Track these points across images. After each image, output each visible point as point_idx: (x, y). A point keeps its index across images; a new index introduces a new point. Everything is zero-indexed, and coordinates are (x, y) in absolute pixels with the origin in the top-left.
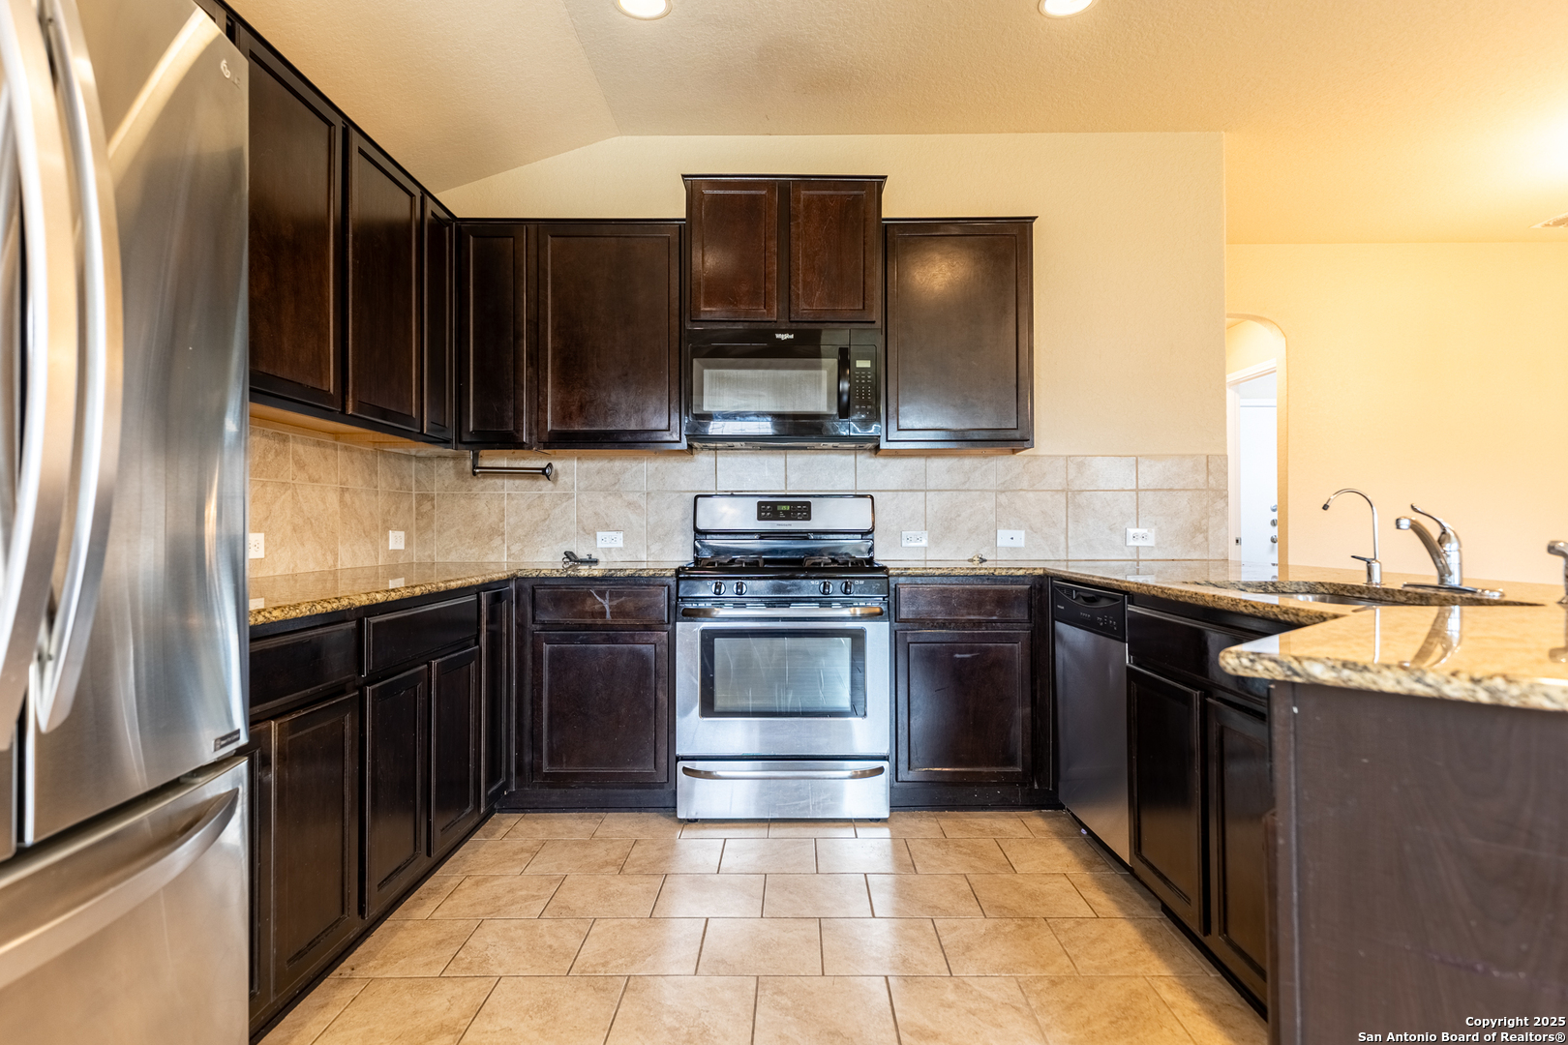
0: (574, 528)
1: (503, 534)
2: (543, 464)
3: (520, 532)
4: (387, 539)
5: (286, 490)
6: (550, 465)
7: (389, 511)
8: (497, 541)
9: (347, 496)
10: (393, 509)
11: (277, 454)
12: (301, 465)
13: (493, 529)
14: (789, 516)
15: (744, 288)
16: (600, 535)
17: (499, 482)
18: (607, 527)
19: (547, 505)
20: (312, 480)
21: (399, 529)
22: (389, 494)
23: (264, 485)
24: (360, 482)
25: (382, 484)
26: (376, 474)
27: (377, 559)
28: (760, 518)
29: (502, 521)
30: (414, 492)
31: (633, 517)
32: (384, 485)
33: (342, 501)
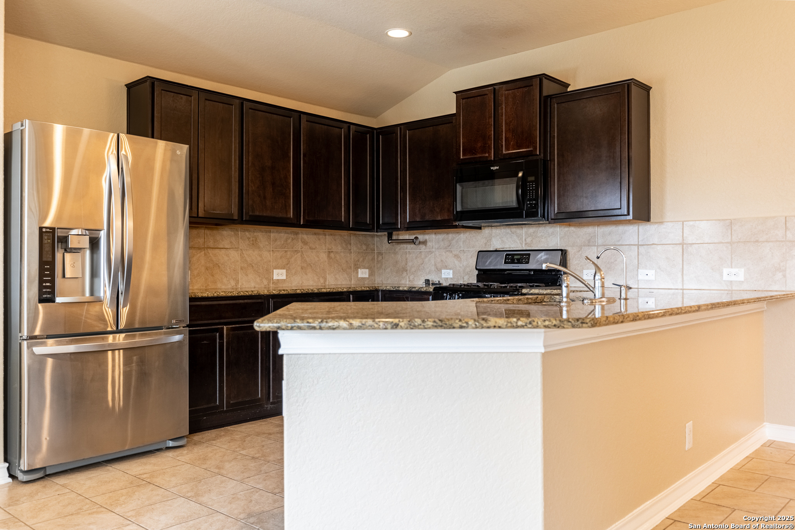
0: (433, 268)
1: (407, 271)
2: (412, 237)
3: (413, 270)
4: (357, 273)
5: (298, 253)
6: (416, 238)
7: (358, 260)
8: (405, 274)
9: (332, 255)
10: (361, 259)
11: (293, 239)
12: (305, 243)
13: (403, 268)
14: (519, 262)
15: (479, 145)
16: (443, 271)
17: (405, 246)
18: (446, 268)
19: (423, 256)
20: (311, 248)
21: (365, 268)
22: (359, 253)
23: (286, 251)
24: (340, 248)
25: (354, 248)
26: (350, 244)
27: (351, 280)
28: (505, 263)
29: (406, 264)
30: (376, 251)
31: (456, 262)
32: (355, 249)
33: (329, 257)
